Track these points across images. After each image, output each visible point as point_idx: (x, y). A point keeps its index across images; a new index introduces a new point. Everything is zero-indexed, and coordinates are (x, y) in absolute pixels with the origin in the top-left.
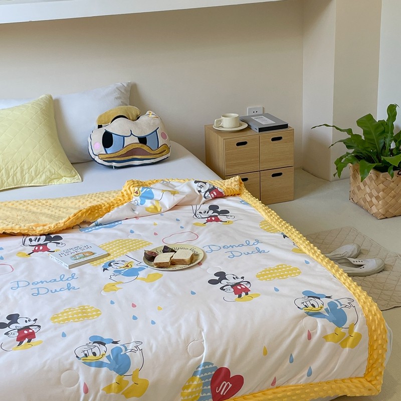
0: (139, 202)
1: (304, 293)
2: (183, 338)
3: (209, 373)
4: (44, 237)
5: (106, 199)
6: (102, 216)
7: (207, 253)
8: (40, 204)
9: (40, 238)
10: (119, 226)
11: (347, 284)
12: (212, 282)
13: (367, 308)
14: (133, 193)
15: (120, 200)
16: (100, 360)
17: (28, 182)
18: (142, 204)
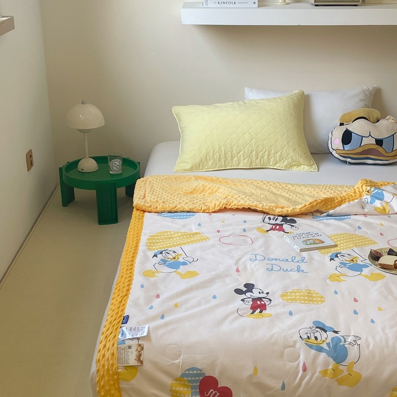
0: (369, 201)
4: (282, 218)
5: (339, 193)
6: (333, 208)
8: (281, 187)
9: (277, 218)
10: (348, 220)
14: (364, 191)
15: (352, 195)
16: (321, 345)
17: (272, 164)
18: (371, 203)
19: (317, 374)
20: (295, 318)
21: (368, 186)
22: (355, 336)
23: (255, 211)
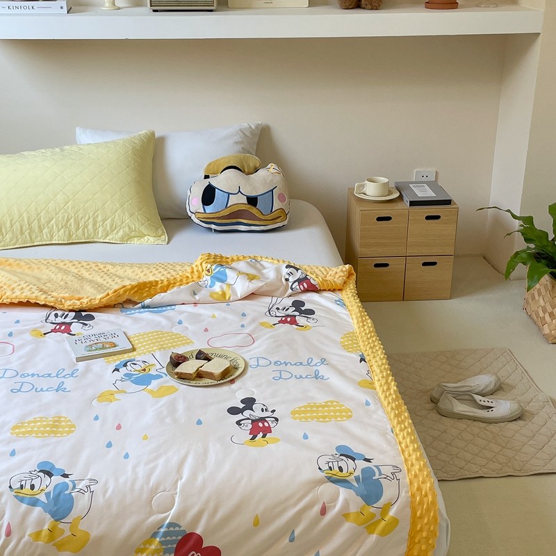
0: (209, 284)
1: (338, 448)
2: (151, 485)
3: (174, 538)
4: (74, 314)
5: (174, 273)
6: (151, 296)
7: (250, 368)
8: (96, 268)
9: (68, 315)
10: (169, 312)
11: (403, 445)
12: (233, 411)
13: (416, 485)
14: (204, 270)
15: (188, 277)
16: (36, 496)
17: (102, 236)
18: (210, 287)
19: (26, 537)
20: (16, 459)
21: (209, 263)
22: (90, 480)
23: (37, 305)
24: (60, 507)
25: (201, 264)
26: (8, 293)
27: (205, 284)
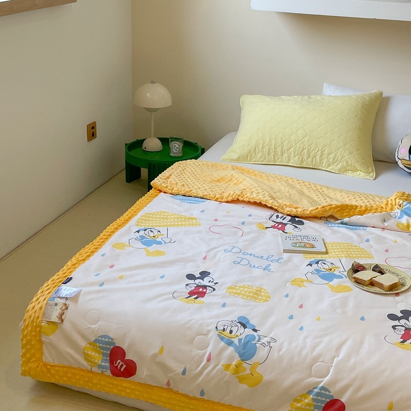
0: (398, 216)
4: (290, 218)
5: (372, 203)
6: (350, 216)
8: (315, 188)
9: (286, 218)
10: (361, 231)
12: (392, 317)
15: (382, 207)
16: (232, 339)
17: (325, 166)
18: (399, 218)
19: (219, 366)
20: (225, 310)
21: (402, 199)
22: (272, 338)
23: (266, 206)
24: (247, 351)
25: (395, 199)
26: (248, 194)
27: (395, 215)
